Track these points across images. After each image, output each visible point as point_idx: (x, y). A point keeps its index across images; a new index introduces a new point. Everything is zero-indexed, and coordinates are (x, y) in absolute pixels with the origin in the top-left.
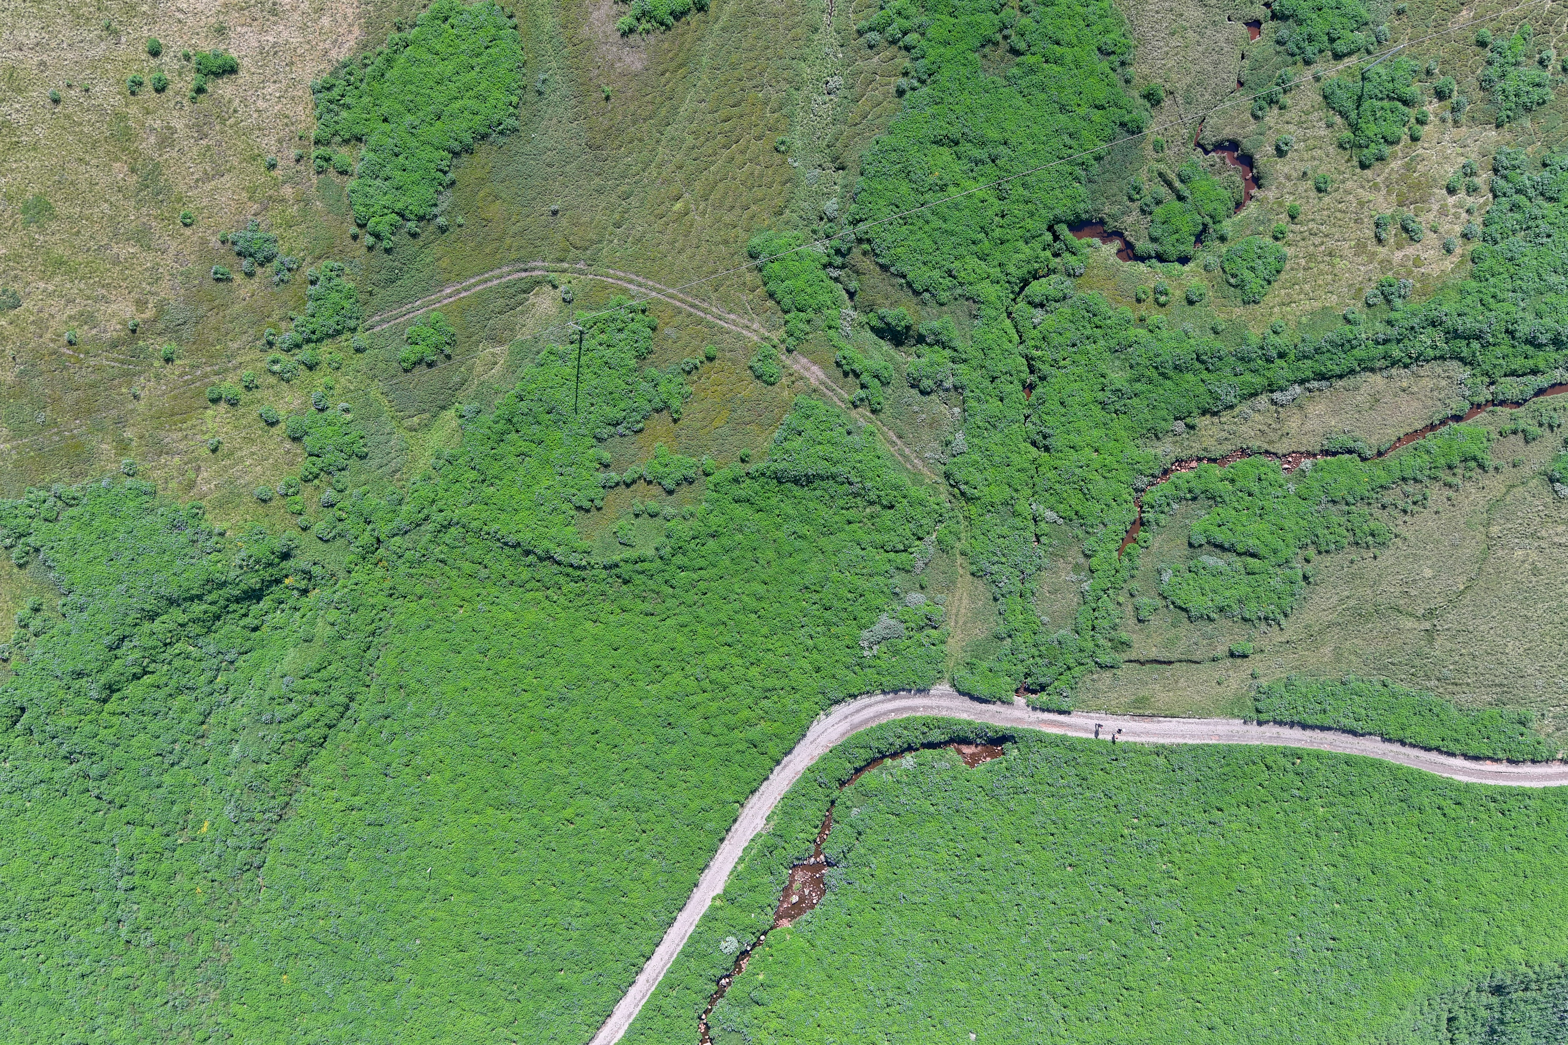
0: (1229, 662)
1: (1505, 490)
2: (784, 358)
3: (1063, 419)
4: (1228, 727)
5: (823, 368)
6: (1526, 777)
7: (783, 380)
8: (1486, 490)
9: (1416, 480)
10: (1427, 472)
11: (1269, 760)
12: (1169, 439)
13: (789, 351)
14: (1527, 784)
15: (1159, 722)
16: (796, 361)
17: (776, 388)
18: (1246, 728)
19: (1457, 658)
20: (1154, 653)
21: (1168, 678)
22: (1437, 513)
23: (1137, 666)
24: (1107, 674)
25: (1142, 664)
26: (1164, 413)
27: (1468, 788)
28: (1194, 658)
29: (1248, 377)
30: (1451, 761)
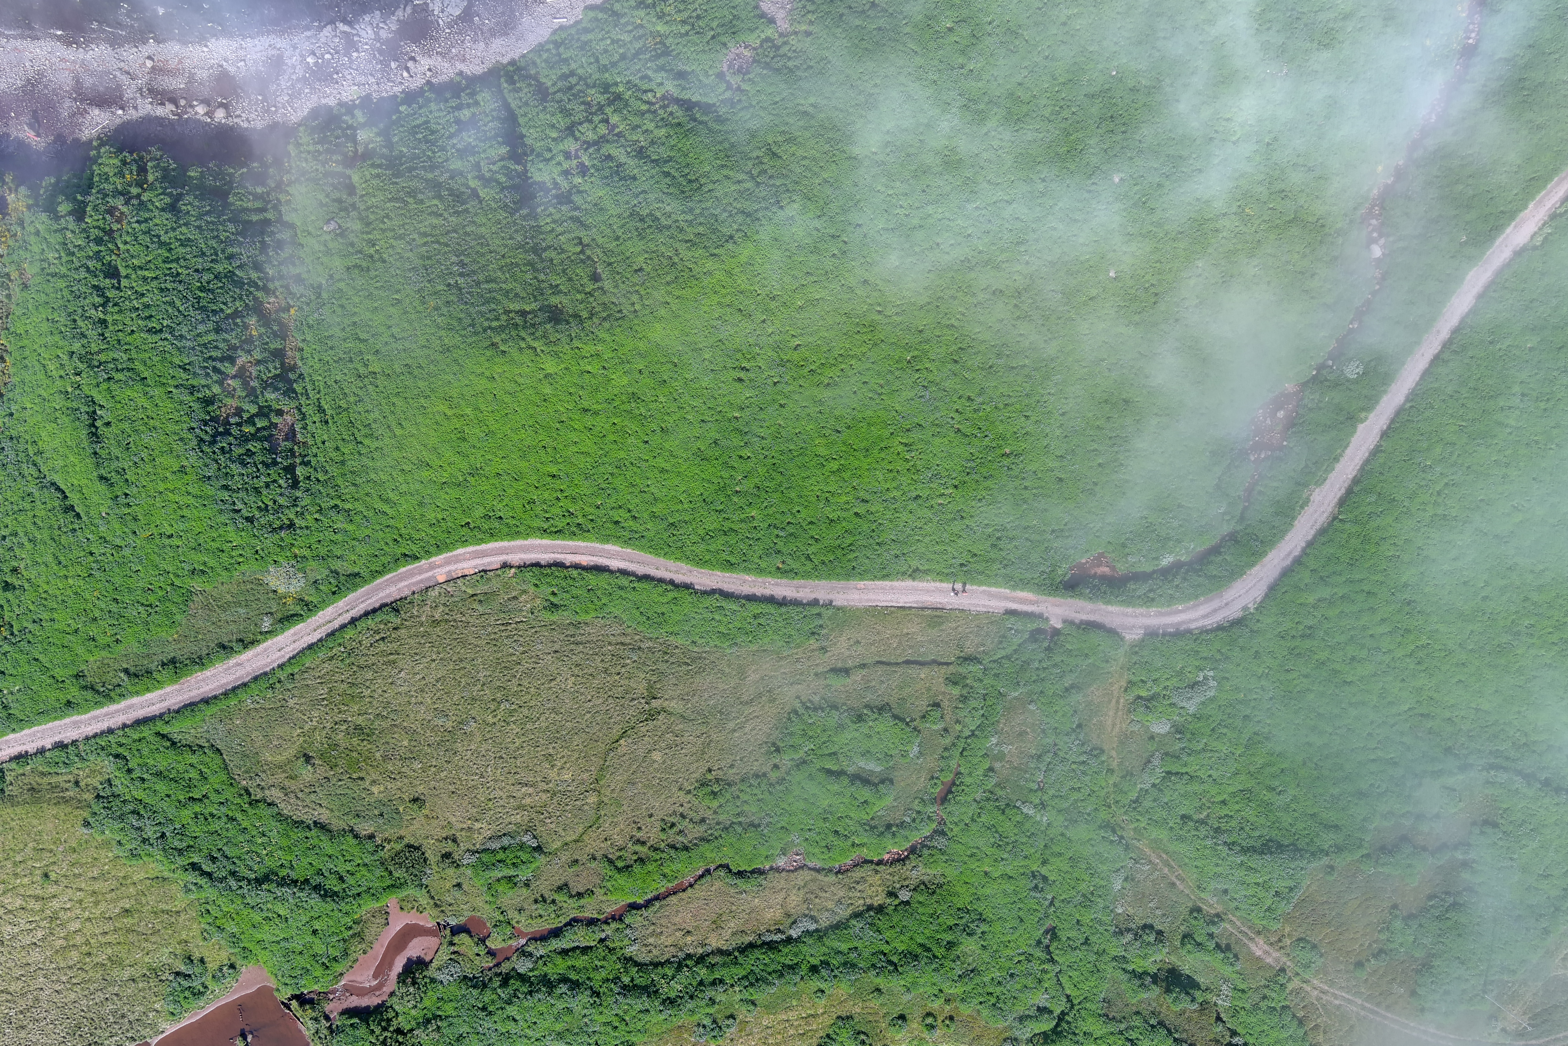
0: (850, 664)
1: (585, 837)
2: (1288, 963)
3: (1021, 906)
4: (848, 597)
5: (1251, 953)
6: (545, 549)
7: (1289, 942)
8: (602, 837)
9: (673, 847)
10: (664, 855)
11: (809, 566)
12: (913, 883)
13: (1283, 970)
14: (546, 542)
15: (917, 602)
16: (1277, 960)
17: (1296, 935)
18: (830, 597)
19: (623, 670)
20: (924, 673)
21: (911, 647)
22: (651, 816)
23: (940, 659)
24: (969, 650)
25: (934, 662)
26: (920, 910)
27: (606, 539)
28: (885, 668)
29: (844, 947)
30: (622, 565)
